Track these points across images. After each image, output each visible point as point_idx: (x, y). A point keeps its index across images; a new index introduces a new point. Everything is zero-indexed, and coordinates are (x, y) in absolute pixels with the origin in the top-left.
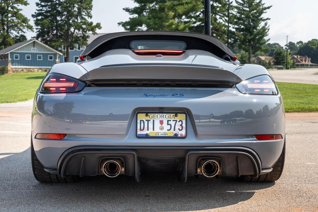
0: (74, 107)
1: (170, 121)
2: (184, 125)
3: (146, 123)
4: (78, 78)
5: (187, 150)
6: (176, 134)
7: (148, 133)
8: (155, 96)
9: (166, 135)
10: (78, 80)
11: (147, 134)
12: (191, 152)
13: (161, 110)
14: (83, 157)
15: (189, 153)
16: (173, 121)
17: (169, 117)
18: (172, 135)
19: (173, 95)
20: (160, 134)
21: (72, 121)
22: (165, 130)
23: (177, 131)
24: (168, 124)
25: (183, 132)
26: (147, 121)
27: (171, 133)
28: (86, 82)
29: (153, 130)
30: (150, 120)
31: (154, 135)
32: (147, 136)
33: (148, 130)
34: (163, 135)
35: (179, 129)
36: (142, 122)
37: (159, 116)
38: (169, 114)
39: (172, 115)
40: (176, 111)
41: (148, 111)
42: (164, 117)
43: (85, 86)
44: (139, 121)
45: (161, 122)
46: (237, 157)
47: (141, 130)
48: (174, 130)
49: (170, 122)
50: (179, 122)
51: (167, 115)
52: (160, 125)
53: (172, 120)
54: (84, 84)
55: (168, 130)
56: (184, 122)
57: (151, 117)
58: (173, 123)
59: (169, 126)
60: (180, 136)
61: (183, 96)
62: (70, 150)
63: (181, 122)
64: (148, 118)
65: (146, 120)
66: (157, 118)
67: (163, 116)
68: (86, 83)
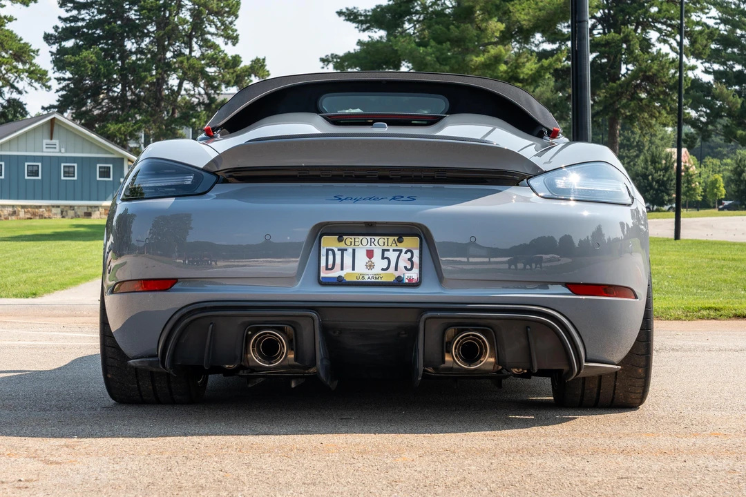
0: (192, 228)
1: (388, 250)
2: (416, 259)
3: (338, 254)
4: (202, 166)
5: (422, 309)
6: (399, 277)
7: (343, 276)
8: (356, 200)
9: (380, 280)
10: (202, 170)
11: (340, 277)
12: (429, 314)
13: (370, 229)
14: (211, 323)
15: (425, 316)
16: (394, 250)
17: (386, 244)
18: (392, 279)
19: (394, 199)
20: (366, 277)
21: (187, 262)
22: (377, 270)
23: (401, 272)
24: (383, 258)
25: (414, 275)
26: (340, 252)
27: (390, 276)
28: (219, 173)
29: (353, 269)
30: (346, 250)
31: (355, 280)
32: (340, 282)
33: (342, 269)
34: (373, 280)
35: (405, 267)
36: (330, 252)
37: (365, 242)
38: (386, 237)
39: (391, 239)
40: (399, 231)
41: (342, 230)
42: (376, 243)
43: (216, 182)
44: (323, 252)
45: (370, 254)
46: (528, 327)
47: (327, 269)
48: (396, 269)
49: (386, 254)
50: (406, 253)
51: (382, 240)
52: (368, 260)
53: (391, 250)
54: (214, 178)
55: (383, 269)
56: (416, 253)
57: (348, 243)
58: (393, 256)
59: (386, 260)
60: (407, 281)
61: (415, 199)
62: (185, 311)
63: (409, 254)
64: (342, 245)
65: (339, 250)
66: (362, 244)
67: (373, 240)
68: (219, 176)
